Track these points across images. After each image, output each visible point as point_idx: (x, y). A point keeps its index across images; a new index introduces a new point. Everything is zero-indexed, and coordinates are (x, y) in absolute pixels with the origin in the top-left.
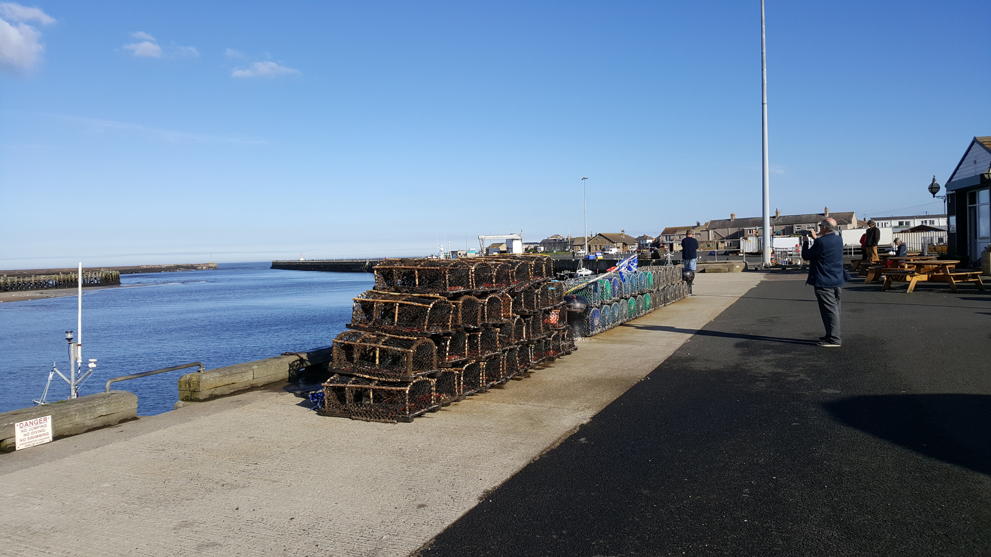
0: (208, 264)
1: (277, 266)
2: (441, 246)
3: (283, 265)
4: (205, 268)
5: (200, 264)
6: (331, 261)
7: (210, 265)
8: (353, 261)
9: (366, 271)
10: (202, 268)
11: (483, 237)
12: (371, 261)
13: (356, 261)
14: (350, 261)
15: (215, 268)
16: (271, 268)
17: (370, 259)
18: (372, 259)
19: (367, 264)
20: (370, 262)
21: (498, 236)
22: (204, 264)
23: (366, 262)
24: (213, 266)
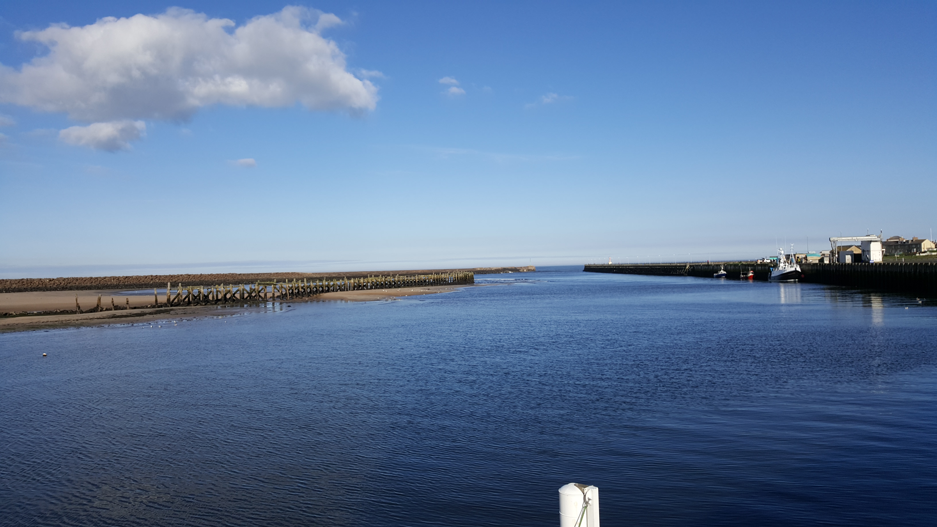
0: (528, 267)
1: (589, 269)
2: (781, 249)
3: (594, 268)
4: (525, 270)
5: (521, 267)
6: (646, 265)
7: (529, 268)
8: (671, 265)
9: (686, 274)
10: (523, 271)
11: (836, 239)
12: (691, 264)
13: (675, 265)
14: (668, 265)
15: (534, 271)
16: (584, 271)
17: (690, 263)
18: (692, 263)
19: (687, 267)
20: (690, 266)
21: (853, 238)
22: (524, 267)
23: (686, 266)
24: (532, 268)
